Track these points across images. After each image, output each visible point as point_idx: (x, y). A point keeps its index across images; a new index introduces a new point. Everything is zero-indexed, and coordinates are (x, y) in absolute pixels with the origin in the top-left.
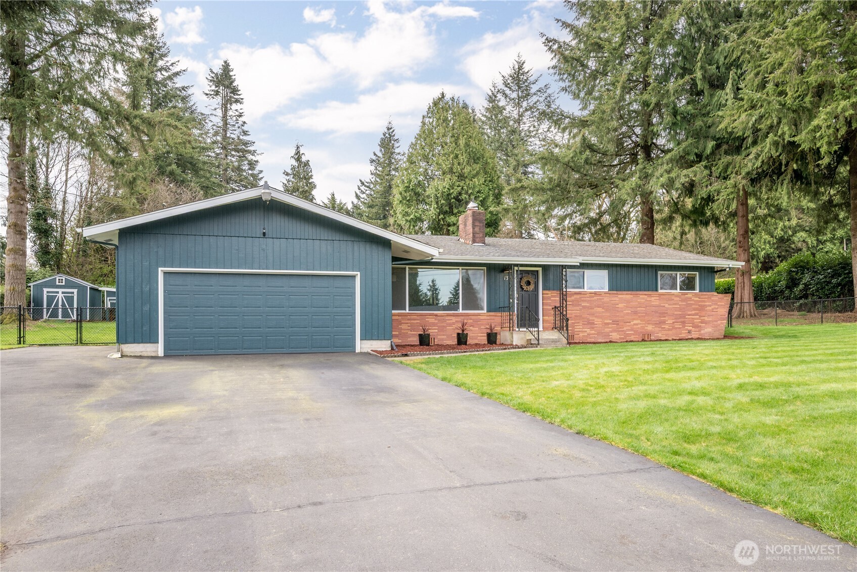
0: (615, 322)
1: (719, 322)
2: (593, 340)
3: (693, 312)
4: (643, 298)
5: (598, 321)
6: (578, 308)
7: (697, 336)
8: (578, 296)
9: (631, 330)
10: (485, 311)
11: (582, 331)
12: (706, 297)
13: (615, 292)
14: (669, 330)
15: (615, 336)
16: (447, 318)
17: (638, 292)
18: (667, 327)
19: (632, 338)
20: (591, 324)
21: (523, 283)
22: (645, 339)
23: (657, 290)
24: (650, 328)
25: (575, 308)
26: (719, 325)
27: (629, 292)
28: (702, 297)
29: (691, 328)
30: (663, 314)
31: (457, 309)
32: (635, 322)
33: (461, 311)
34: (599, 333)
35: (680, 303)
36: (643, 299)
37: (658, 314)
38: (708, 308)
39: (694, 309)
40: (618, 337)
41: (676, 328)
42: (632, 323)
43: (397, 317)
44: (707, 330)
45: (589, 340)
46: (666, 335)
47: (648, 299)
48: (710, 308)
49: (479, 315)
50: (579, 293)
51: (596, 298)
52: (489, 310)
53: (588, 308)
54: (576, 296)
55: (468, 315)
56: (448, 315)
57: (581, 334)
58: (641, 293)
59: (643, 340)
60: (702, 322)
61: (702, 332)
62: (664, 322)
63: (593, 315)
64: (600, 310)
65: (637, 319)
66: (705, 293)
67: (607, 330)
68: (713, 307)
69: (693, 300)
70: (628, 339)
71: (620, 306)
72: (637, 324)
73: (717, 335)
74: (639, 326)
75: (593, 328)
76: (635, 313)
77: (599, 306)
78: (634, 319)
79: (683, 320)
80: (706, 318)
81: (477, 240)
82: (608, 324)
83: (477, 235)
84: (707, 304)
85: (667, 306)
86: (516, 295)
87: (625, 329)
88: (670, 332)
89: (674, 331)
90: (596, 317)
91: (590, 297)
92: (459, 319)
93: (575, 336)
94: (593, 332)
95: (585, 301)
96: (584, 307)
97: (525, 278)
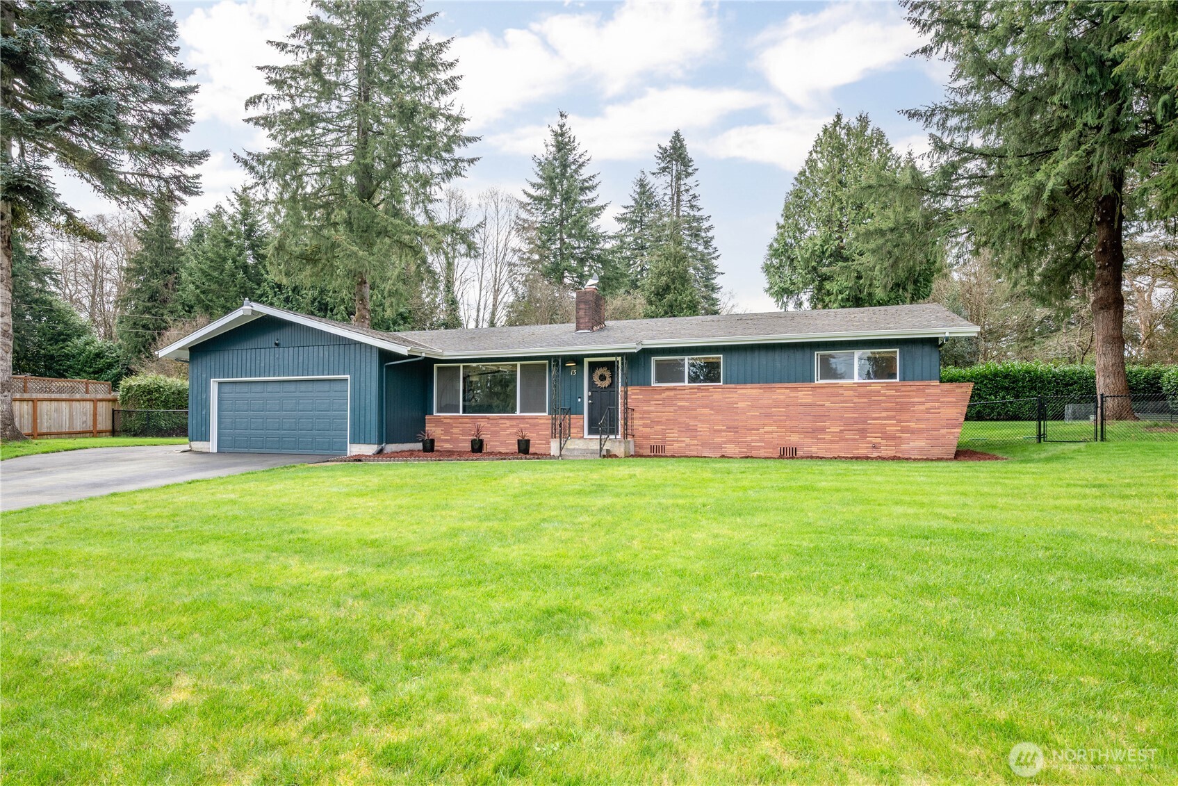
0: (734, 429)
1: (943, 431)
2: (695, 453)
3: (884, 414)
4: (781, 392)
5: (702, 427)
6: (672, 409)
7: (892, 453)
8: (672, 393)
9: (760, 441)
10: (544, 414)
11: (677, 441)
12: (914, 388)
13: (733, 386)
14: (832, 442)
15: (731, 449)
16: (500, 422)
17: (773, 385)
18: (828, 437)
19: (762, 453)
20: (692, 431)
21: (596, 378)
22: (788, 453)
23: (812, 380)
24: (794, 439)
25: (667, 409)
26: (944, 436)
27: (758, 385)
28: (903, 388)
29: (879, 440)
30: (821, 417)
31: (513, 410)
32: (767, 429)
33: (518, 413)
34: (703, 445)
35: (856, 400)
36: (783, 394)
37: (809, 418)
38: (917, 407)
39: (886, 410)
40: (737, 450)
41: (847, 440)
42: (761, 431)
43: (448, 421)
44: (916, 444)
45: (688, 453)
46: (827, 450)
47: (792, 394)
48: (923, 407)
49: (536, 418)
50: (674, 389)
51: (700, 395)
52: (548, 413)
53: (688, 408)
54: (668, 393)
55: (524, 418)
56: (502, 418)
57: (676, 445)
58: (779, 385)
59: (781, 457)
60: (902, 431)
61: (904, 447)
62: (823, 430)
63: (695, 418)
64: (707, 411)
65: (771, 425)
66: (911, 383)
67: (718, 440)
68: (928, 405)
69: (884, 395)
70: (754, 453)
71: (740, 405)
72: (771, 433)
73: (937, 452)
74: (775, 435)
75: (696, 436)
76: (768, 415)
77: (703, 407)
78: (764, 425)
79: (861, 426)
80: (912, 425)
81: (582, 326)
82: (720, 431)
83: (582, 321)
84: (916, 400)
85: (828, 404)
86: (586, 393)
87: (749, 438)
88: (836, 446)
89: (843, 444)
90: (700, 421)
91: (691, 393)
92: (514, 423)
93: (667, 447)
94: (695, 442)
95: (682, 399)
96: (681, 408)
97: (599, 372)
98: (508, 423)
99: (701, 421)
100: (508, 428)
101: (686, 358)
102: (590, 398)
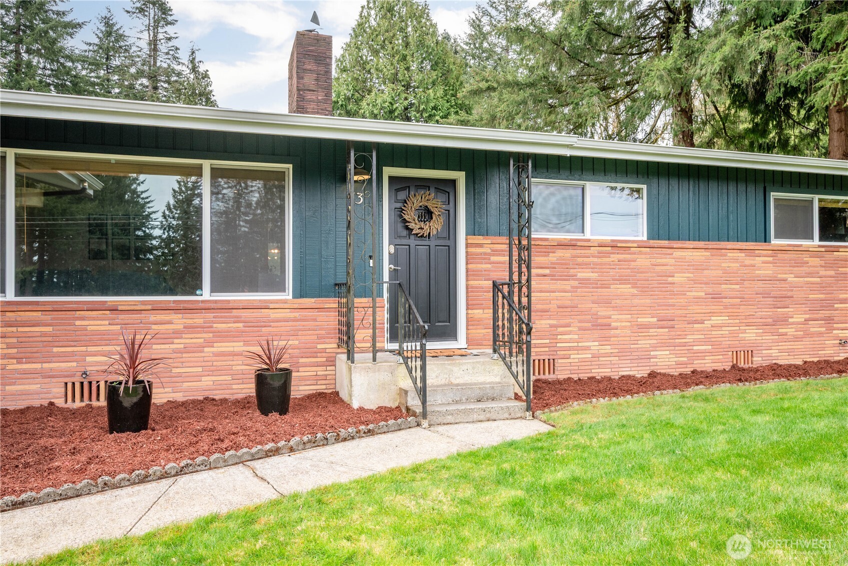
0: (666, 322)
2: (607, 371)
4: (734, 258)
5: (620, 320)
6: (568, 285)
8: (567, 253)
9: (705, 342)
10: (288, 295)
11: (578, 349)
13: (666, 243)
14: (797, 339)
15: (664, 358)
16: (153, 318)
17: (722, 244)
18: (790, 331)
19: (708, 362)
20: (601, 327)
21: (411, 215)
22: (742, 361)
23: (766, 239)
24: (751, 335)
25: (560, 285)
27: (701, 244)
30: (782, 300)
31: (194, 286)
32: (716, 320)
33: (206, 294)
34: (622, 353)
35: (823, 273)
36: (735, 260)
37: (769, 301)
40: (673, 360)
41: (813, 335)
42: (708, 324)
45: (596, 372)
46: (790, 352)
47: (748, 261)
50: (571, 245)
51: (615, 257)
52: (301, 292)
53: (595, 284)
54: (560, 253)
55: (227, 308)
57: (575, 357)
58: (730, 245)
59: (735, 367)
62: (784, 320)
63: (607, 302)
64: (626, 289)
65: (720, 314)
67: (644, 343)
70: (698, 364)
71: (678, 278)
72: (719, 327)
74: (725, 331)
75: (607, 339)
76: (716, 297)
77: (622, 280)
78: (712, 313)
79: (827, 313)
81: (310, 107)
82: (647, 326)
83: (309, 96)
85: (791, 278)
86: (387, 249)
87: (690, 338)
88: (798, 345)
89: (807, 342)
90: (615, 308)
91: (601, 255)
92: (198, 319)
93: (559, 362)
94: (607, 349)
95: (587, 265)
96: (584, 282)
97: (417, 201)
98: (178, 321)
99: (619, 309)
100: (178, 334)
102: (394, 259)
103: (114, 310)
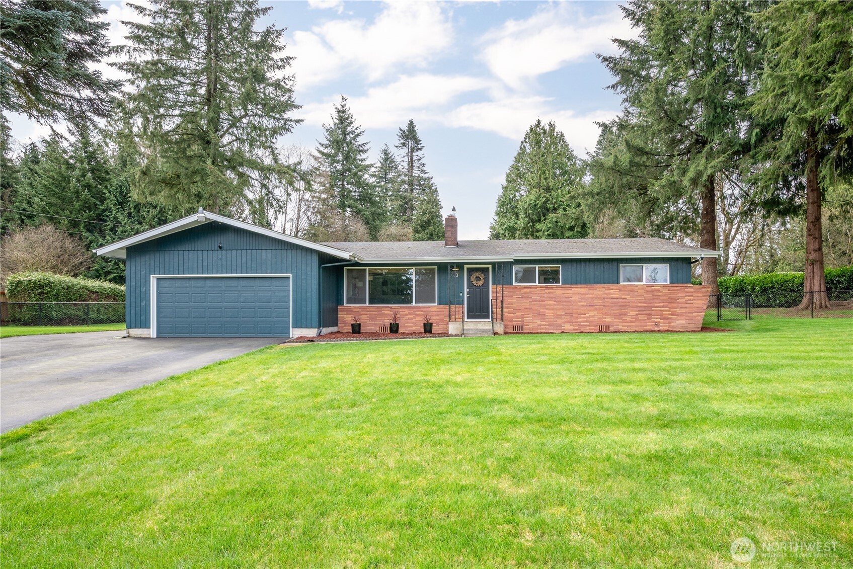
0: (570, 314)
1: (695, 314)
2: (544, 331)
3: (662, 304)
4: (600, 290)
5: (549, 313)
6: (528, 301)
7: (666, 328)
8: (528, 290)
9: (587, 322)
10: (436, 304)
11: (532, 323)
12: (679, 288)
13: (569, 286)
14: (631, 322)
15: (568, 327)
16: (400, 310)
17: (595, 285)
18: (629, 319)
19: (588, 329)
20: (542, 316)
22: (604, 330)
23: (618, 283)
24: (608, 320)
25: (525, 301)
26: (695, 317)
27: (585, 285)
28: (672, 288)
29: (659, 320)
30: (624, 306)
31: (411, 302)
32: (591, 314)
33: (414, 304)
34: (550, 325)
35: (645, 295)
36: (600, 291)
37: (617, 307)
38: (680, 300)
39: (663, 301)
40: (572, 328)
41: (640, 320)
42: (587, 315)
43: (358, 310)
44: (680, 322)
45: (539, 331)
46: (628, 327)
47: (607, 291)
48: (684, 300)
49: (429, 307)
50: (529, 287)
51: (547, 291)
52: (440, 304)
53: (539, 301)
54: (525, 290)
55: (419, 308)
56: (401, 308)
57: (531, 325)
58: (598, 285)
59: (600, 331)
60: (672, 315)
61: (673, 324)
62: (626, 314)
63: (544, 307)
64: (552, 302)
65: (594, 311)
66: (676, 285)
67: (559, 321)
68: (687, 299)
69: (662, 292)
70: (582, 330)
71: (574, 298)
72: (593, 316)
73: (692, 327)
74: (596, 318)
75: (544, 319)
76: (591, 305)
77: (550, 299)
78: (589, 311)
79: (648, 312)
80: (678, 310)
81: (449, 243)
82: (561, 315)
83: (449, 239)
84: (680, 295)
85: (628, 298)
86: (466, 290)
87: (579, 320)
88: (633, 324)
89: (637, 323)
90: (547, 309)
91: (541, 291)
92: (412, 311)
93: (525, 327)
94: (544, 323)
95: (536, 294)
96: (535, 300)
97: (475, 275)
98: (407, 311)
99: (549, 309)
100: (407, 315)
101: (537, 267)
102: (468, 293)
103: (391, 308)
